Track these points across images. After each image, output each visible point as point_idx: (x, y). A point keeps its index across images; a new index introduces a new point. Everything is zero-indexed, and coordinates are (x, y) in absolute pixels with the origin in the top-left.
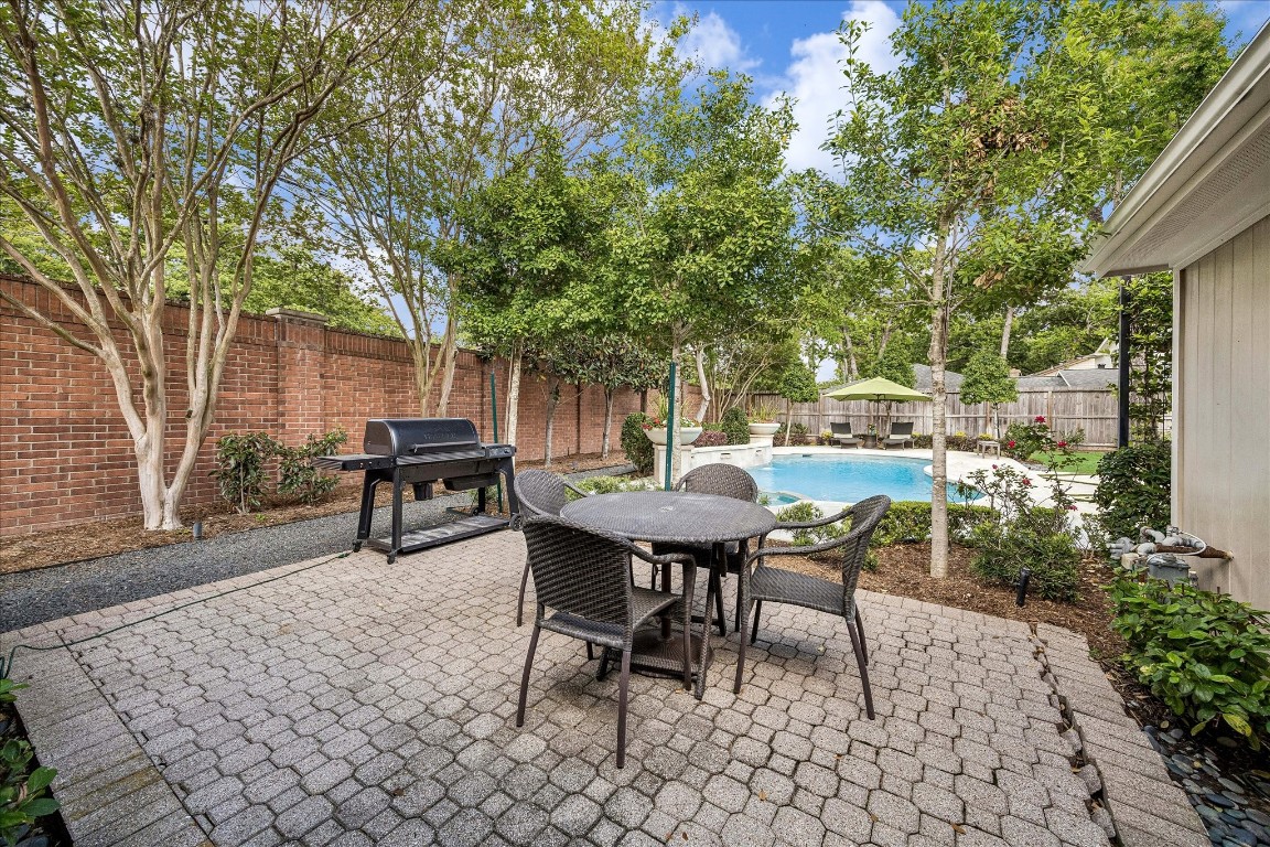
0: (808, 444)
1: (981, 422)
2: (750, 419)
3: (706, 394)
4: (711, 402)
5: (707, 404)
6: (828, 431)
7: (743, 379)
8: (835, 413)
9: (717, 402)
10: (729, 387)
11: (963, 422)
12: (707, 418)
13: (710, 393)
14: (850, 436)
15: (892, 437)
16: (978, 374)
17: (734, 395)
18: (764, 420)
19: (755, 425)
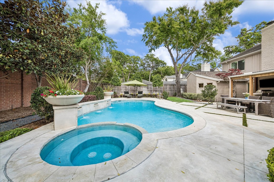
0: (118, 97)
1: (152, 91)
2: (104, 90)
3: (88, 83)
4: (90, 85)
5: (89, 86)
6: (123, 94)
7: (99, 80)
8: (123, 89)
9: (92, 86)
10: (96, 82)
11: (149, 91)
12: (89, 90)
13: (90, 83)
14: (129, 95)
15: (138, 95)
16: (156, 80)
17: (97, 84)
18: (109, 91)
19: (105, 92)
